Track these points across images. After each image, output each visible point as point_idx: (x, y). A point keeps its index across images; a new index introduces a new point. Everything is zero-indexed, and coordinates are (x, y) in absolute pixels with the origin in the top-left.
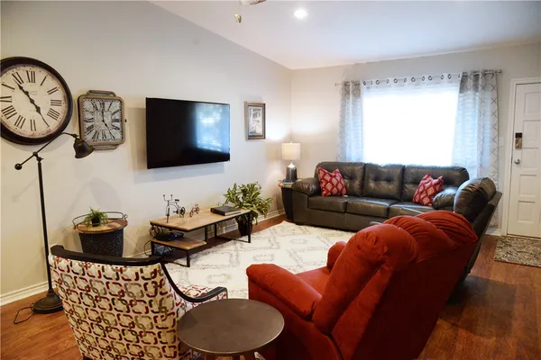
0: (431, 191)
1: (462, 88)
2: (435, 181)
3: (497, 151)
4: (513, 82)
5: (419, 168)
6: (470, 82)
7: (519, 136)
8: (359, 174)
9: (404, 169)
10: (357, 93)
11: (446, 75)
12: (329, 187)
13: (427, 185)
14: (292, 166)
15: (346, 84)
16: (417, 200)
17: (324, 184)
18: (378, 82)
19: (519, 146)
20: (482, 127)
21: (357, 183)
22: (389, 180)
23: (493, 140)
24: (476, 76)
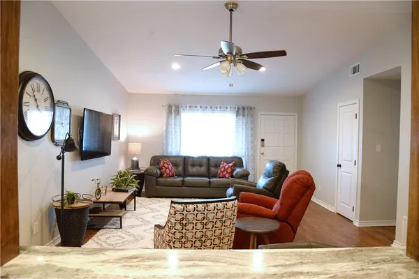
0: (229, 170)
1: (238, 114)
2: (230, 165)
3: (254, 148)
4: (259, 114)
5: (217, 158)
6: (241, 112)
7: (263, 140)
8: (181, 162)
9: (209, 159)
10: (178, 112)
11: (229, 107)
12: (168, 171)
13: (226, 167)
14: (135, 159)
15: (170, 106)
16: (221, 176)
17: (164, 169)
18: (190, 107)
19: (263, 146)
20: (247, 136)
21: (180, 169)
22: (201, 166)
23: (252, 142)
24: (244, 109)
